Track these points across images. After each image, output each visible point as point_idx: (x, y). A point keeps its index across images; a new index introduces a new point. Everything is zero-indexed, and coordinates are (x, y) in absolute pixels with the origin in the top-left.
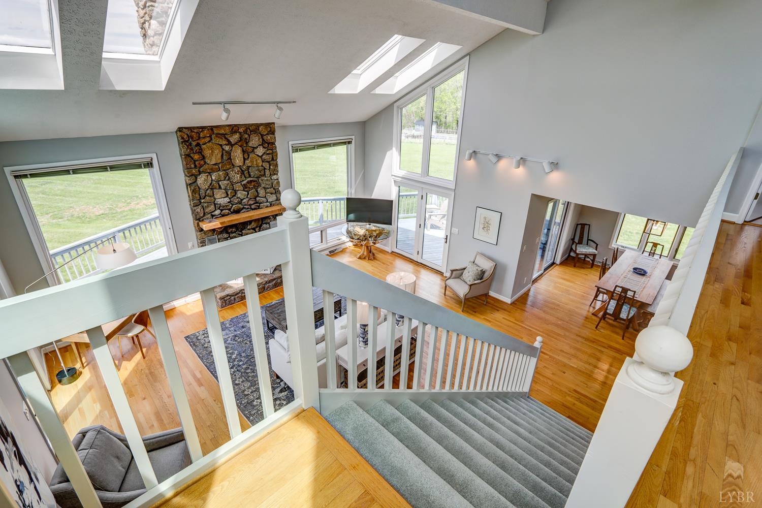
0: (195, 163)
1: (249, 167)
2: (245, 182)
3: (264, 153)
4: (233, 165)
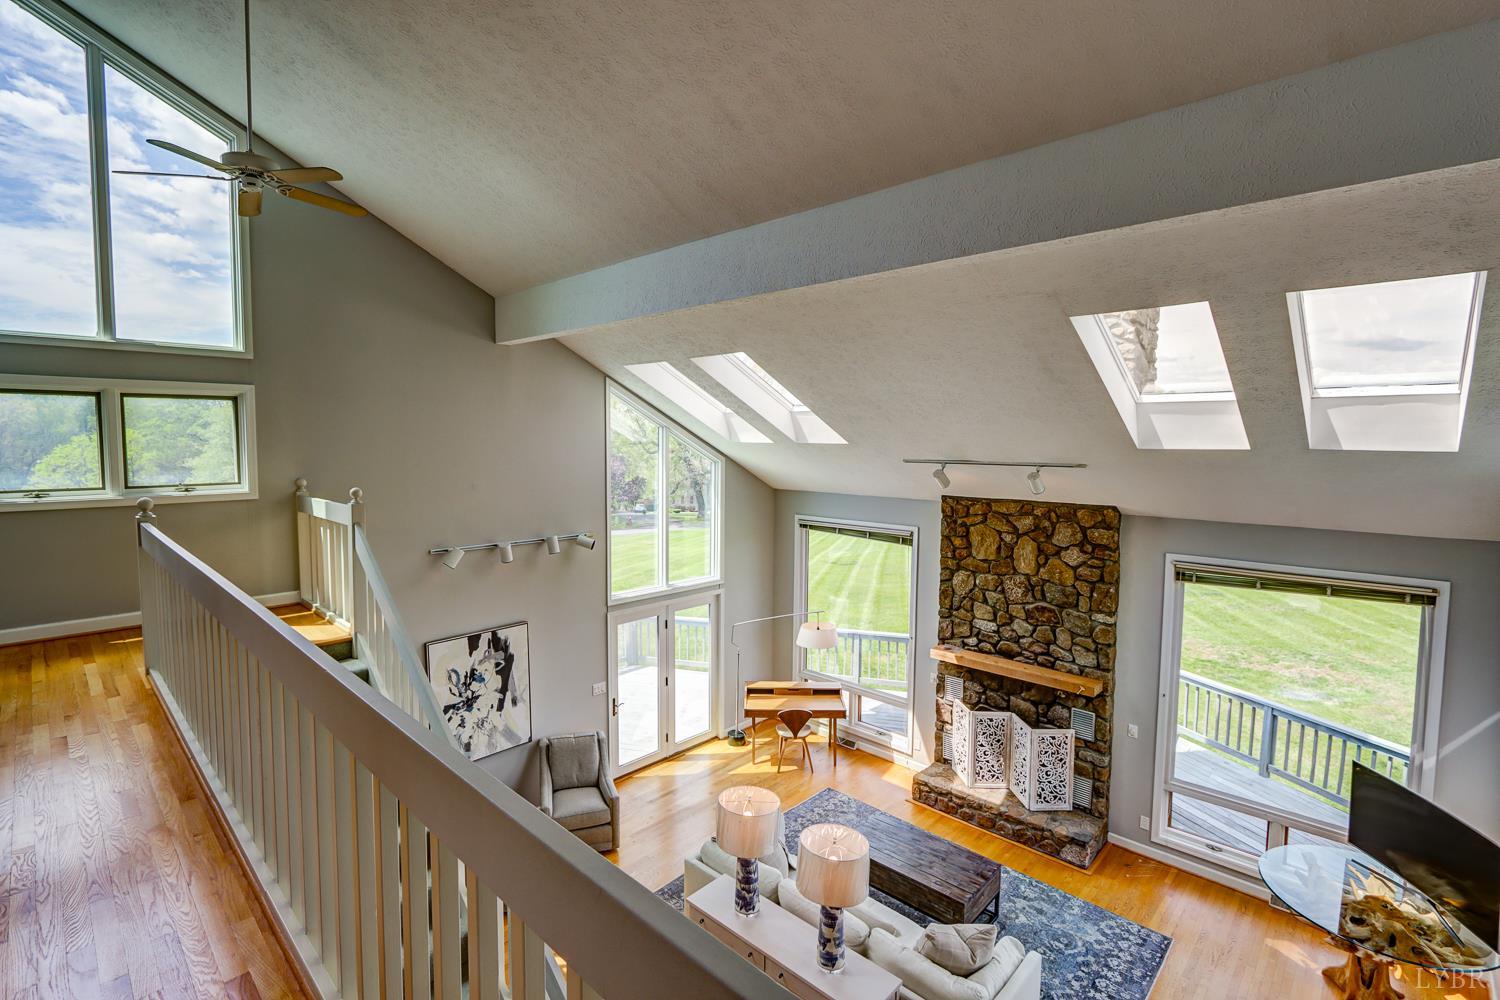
0: (954, 551)
1: (1045, 581)
2: (1031, 606)
3: (1083, 563)
4: (1014, 568)
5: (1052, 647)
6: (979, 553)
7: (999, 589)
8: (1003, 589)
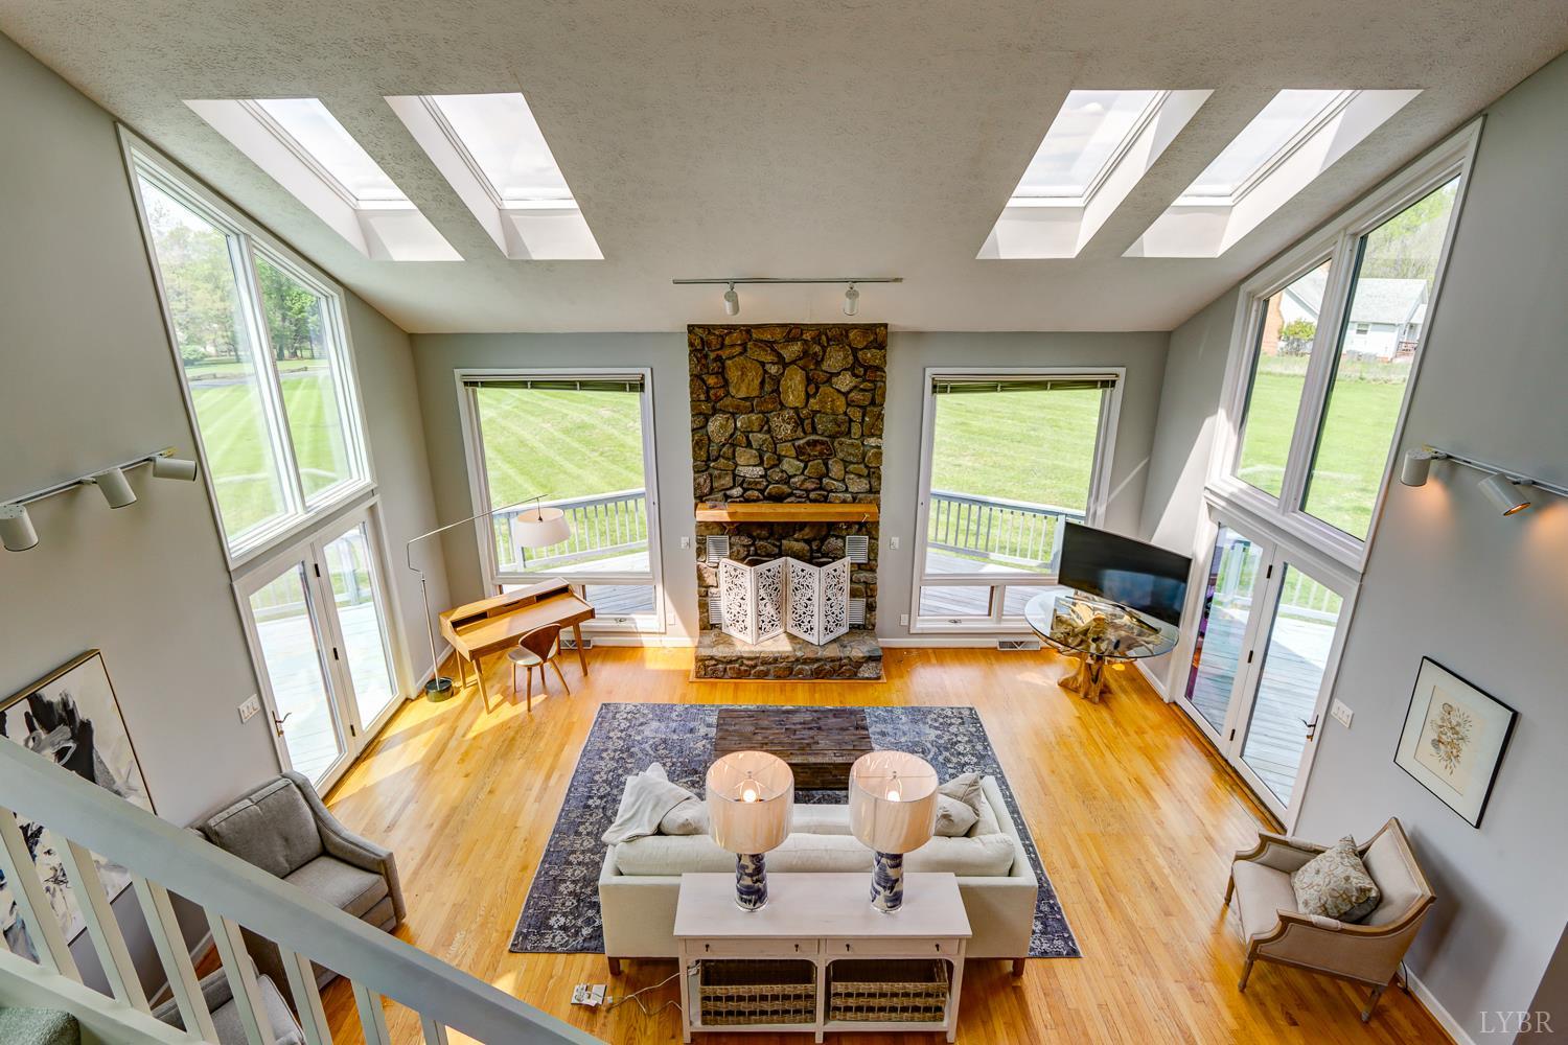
0: (707, 392)
1: (815, 412)
2: (801, 442)
3: (855, 387)
4: (781, 403)
5: (825, 481)
6: (739, 390)
7: (766, 428)
8: (770, 427)
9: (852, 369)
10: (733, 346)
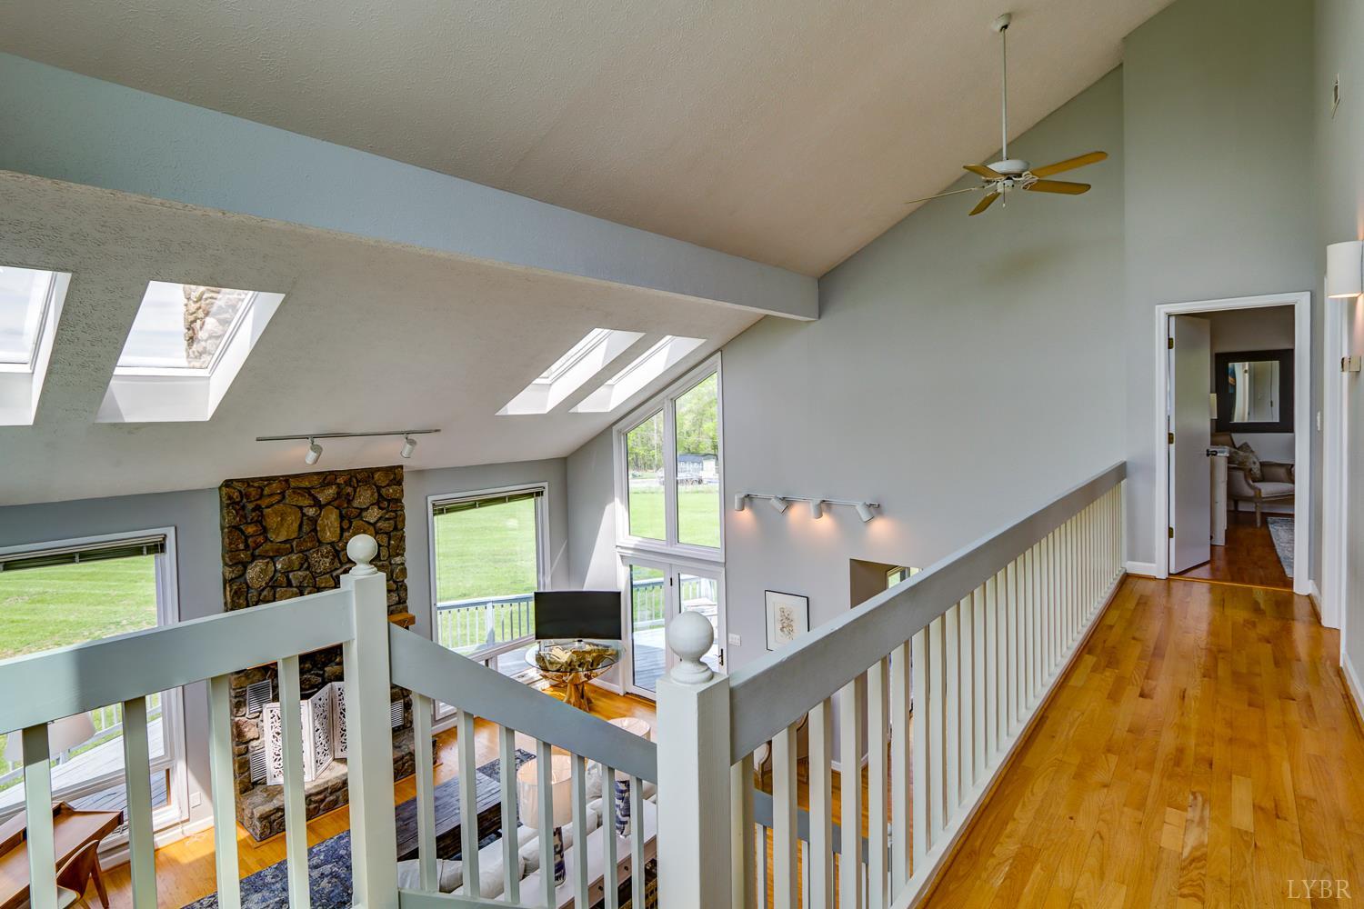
0: (246, 541)
2: (339, 571)
3: (380, 518)
4: (319, 542)
6: (278, 535)
7: (305, 565)
8: (309, 563)
9: (378, 503)
10: (270, 495)
